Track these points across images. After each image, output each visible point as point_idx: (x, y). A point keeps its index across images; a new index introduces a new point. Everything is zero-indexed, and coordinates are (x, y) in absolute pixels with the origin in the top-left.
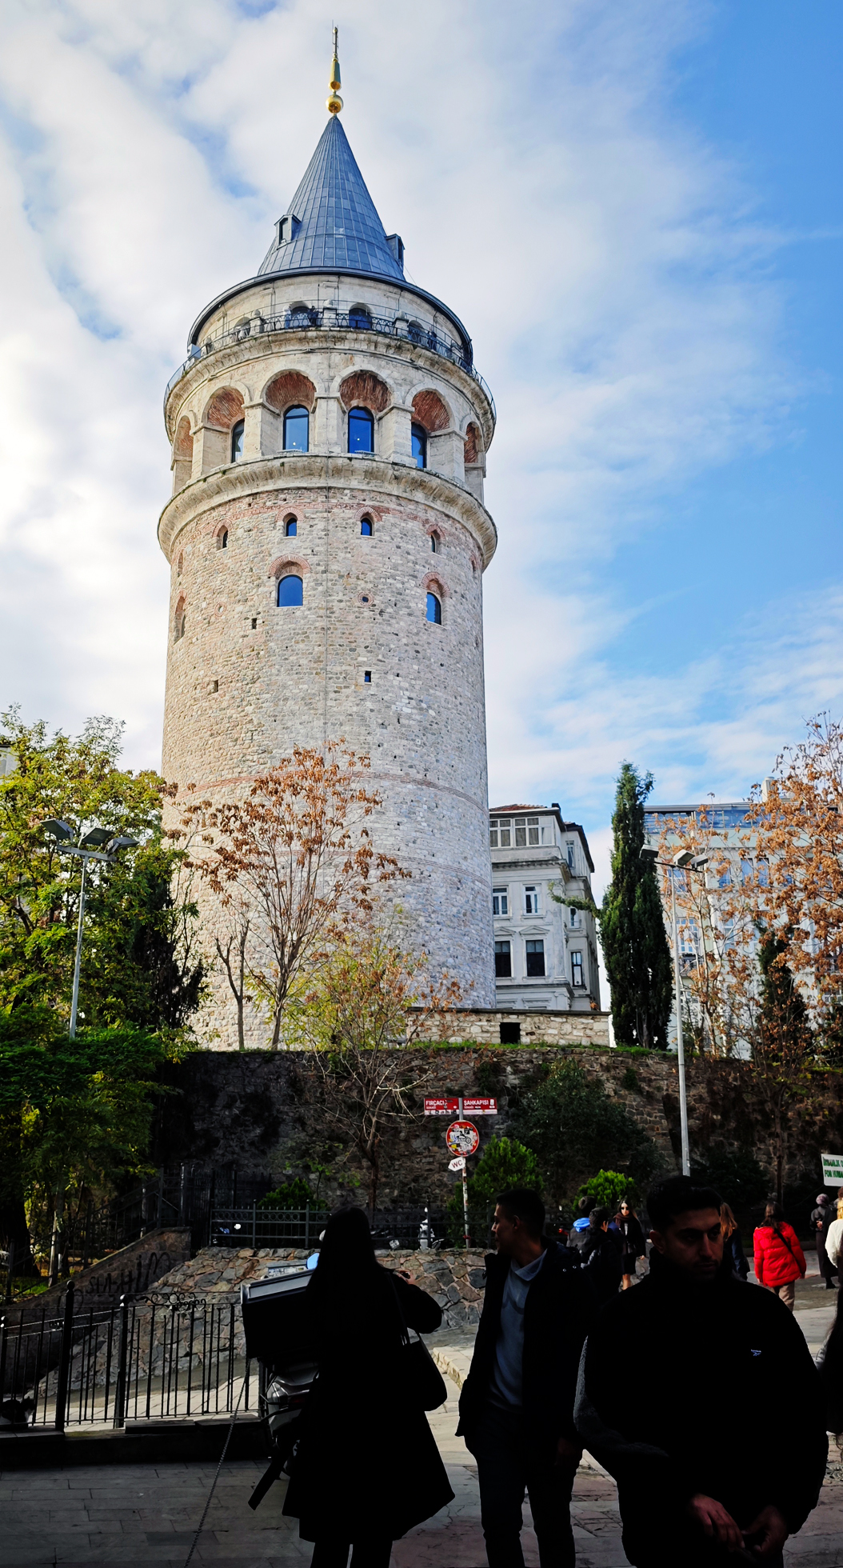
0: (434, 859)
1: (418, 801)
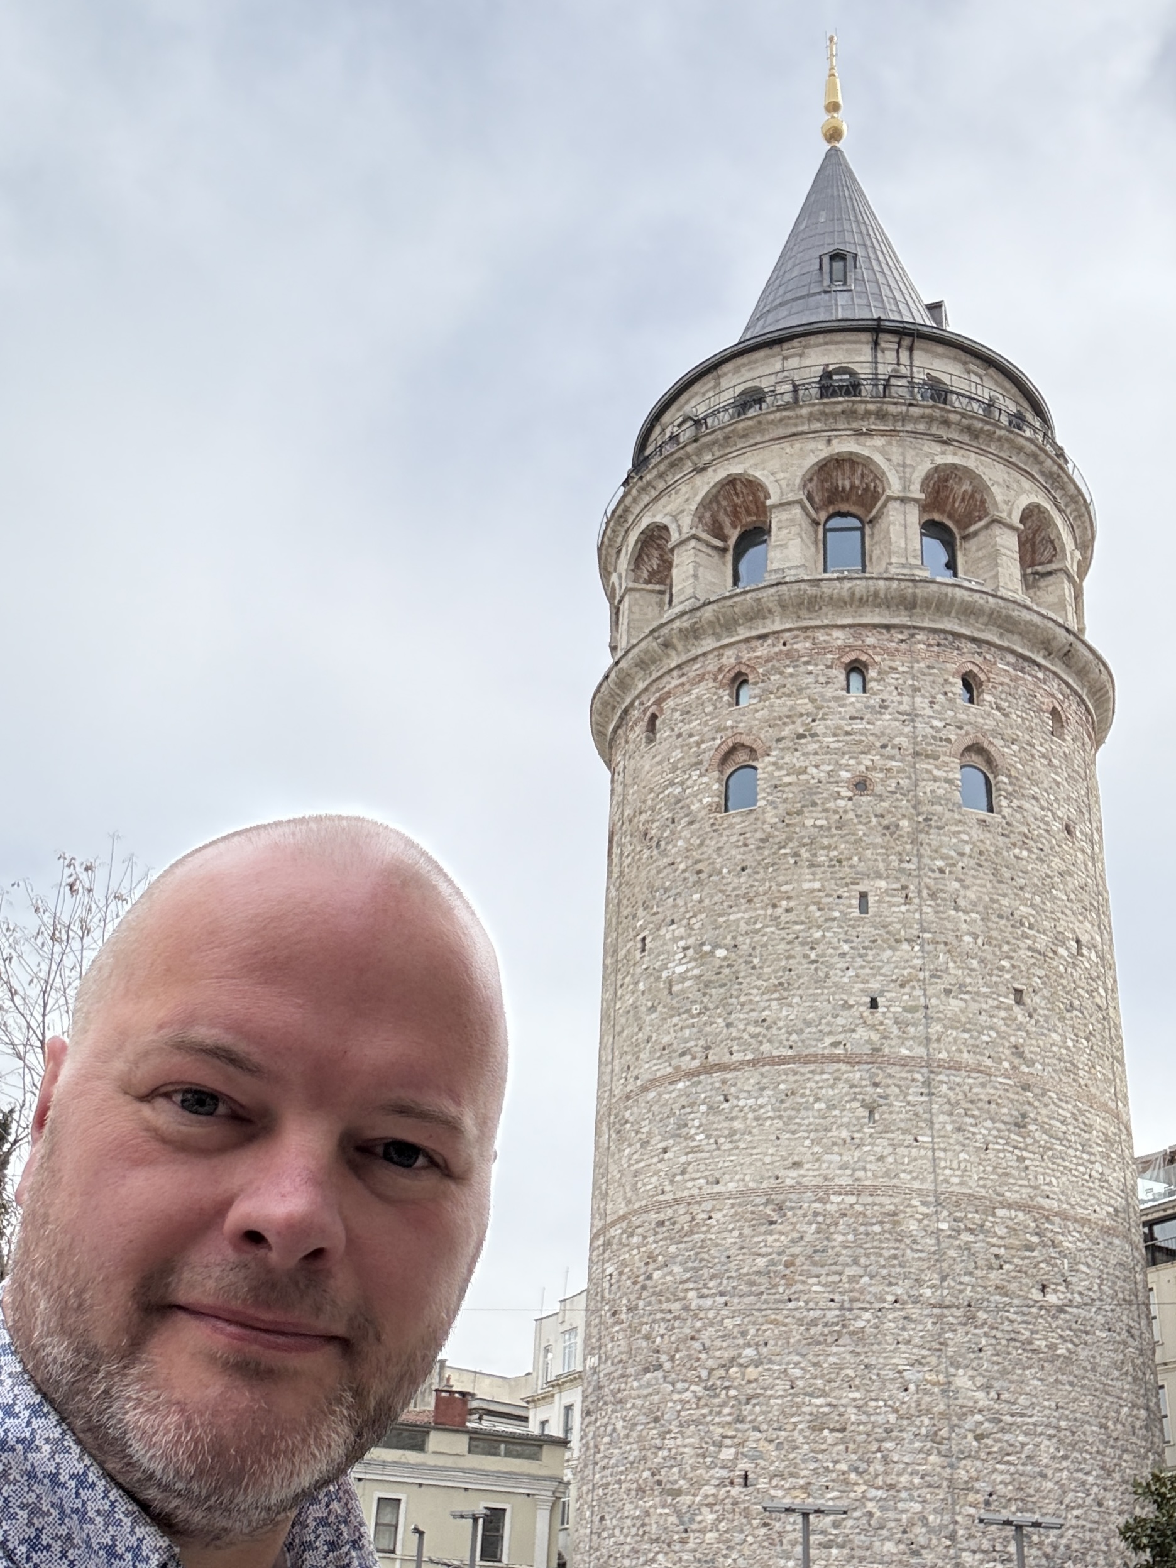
0: (717, 1188)
1: (692, 1105)
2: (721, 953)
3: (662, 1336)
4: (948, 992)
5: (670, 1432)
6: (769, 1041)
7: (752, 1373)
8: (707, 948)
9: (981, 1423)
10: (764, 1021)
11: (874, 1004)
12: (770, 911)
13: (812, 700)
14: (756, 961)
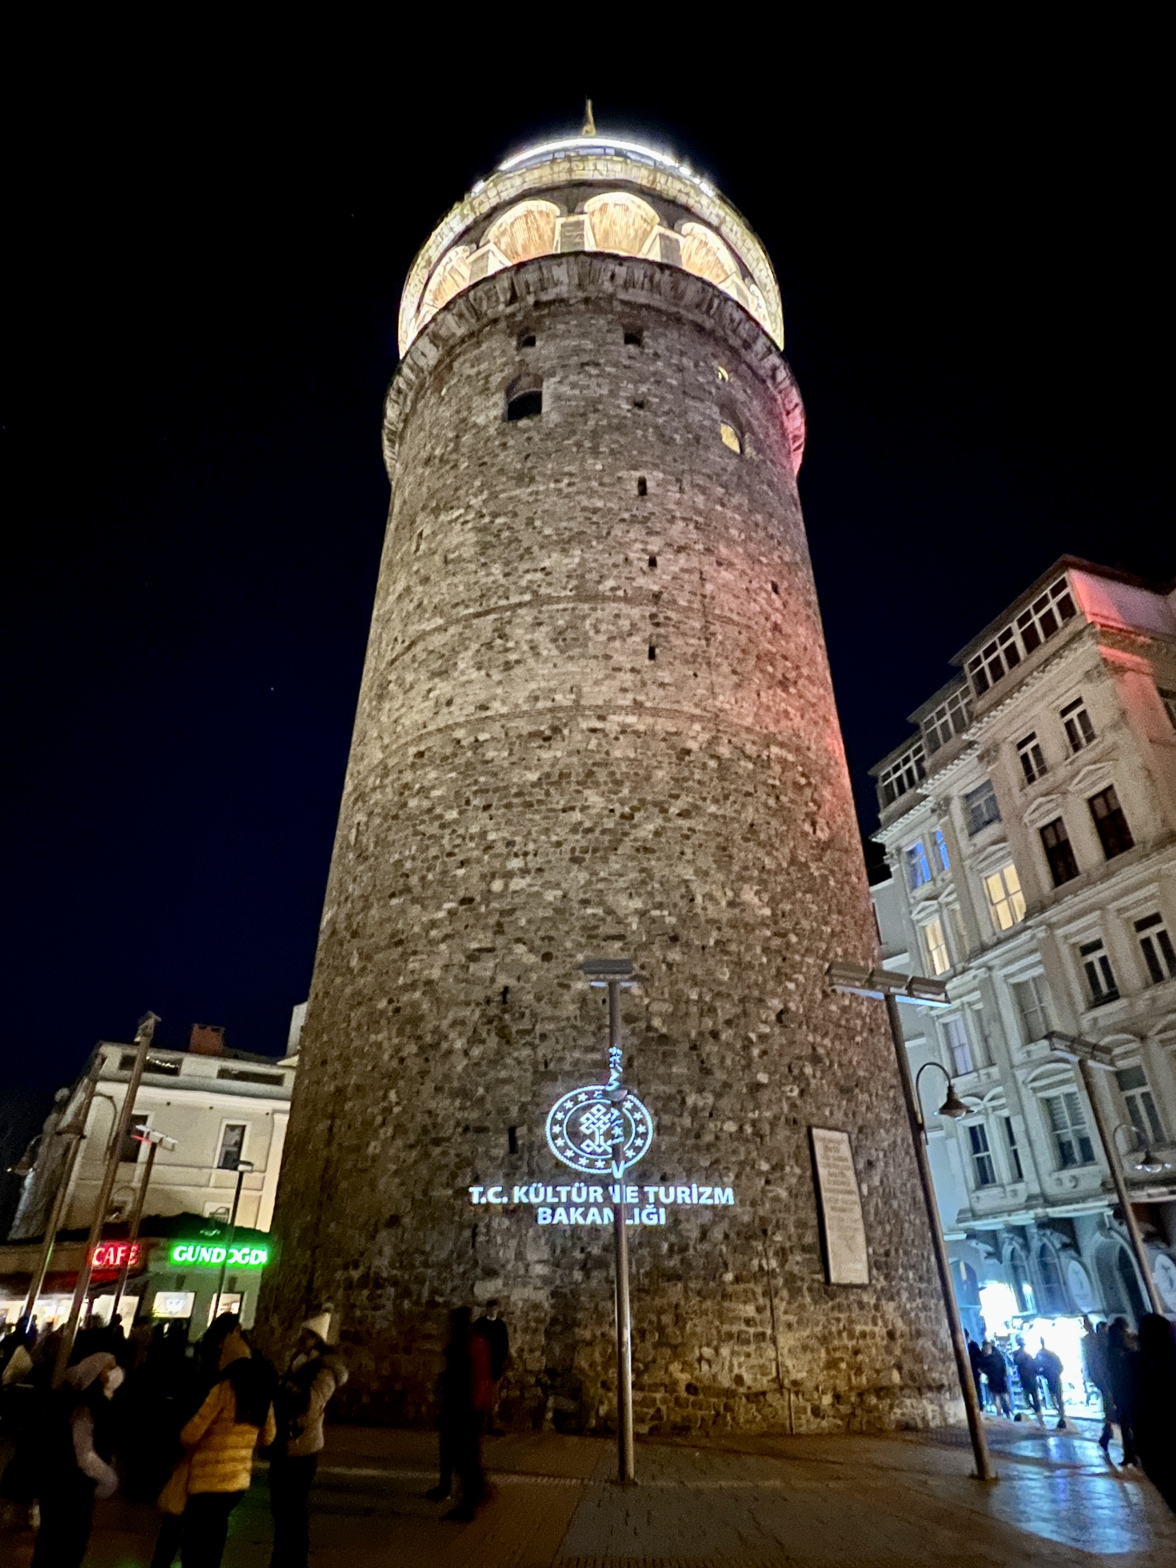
2: (500, 521)
3: (413, 858)
4: (719, 564)
5: (415, 953)
6: (550, 584)
7: (517, 884)
8: (487, 519)
9: (769, 938)
10: (543, 569)
11: (653, 563)
12: (552, 485)
13: (594, 341)
14: (538, 523)
